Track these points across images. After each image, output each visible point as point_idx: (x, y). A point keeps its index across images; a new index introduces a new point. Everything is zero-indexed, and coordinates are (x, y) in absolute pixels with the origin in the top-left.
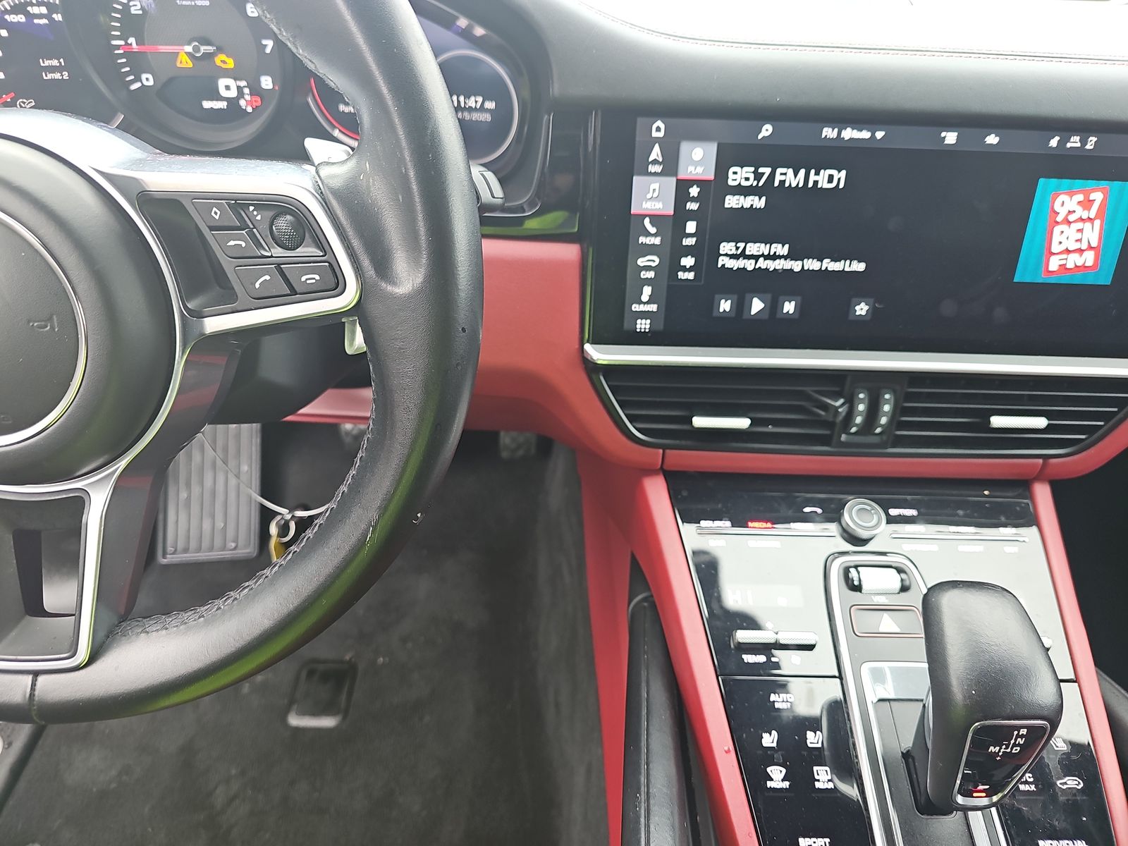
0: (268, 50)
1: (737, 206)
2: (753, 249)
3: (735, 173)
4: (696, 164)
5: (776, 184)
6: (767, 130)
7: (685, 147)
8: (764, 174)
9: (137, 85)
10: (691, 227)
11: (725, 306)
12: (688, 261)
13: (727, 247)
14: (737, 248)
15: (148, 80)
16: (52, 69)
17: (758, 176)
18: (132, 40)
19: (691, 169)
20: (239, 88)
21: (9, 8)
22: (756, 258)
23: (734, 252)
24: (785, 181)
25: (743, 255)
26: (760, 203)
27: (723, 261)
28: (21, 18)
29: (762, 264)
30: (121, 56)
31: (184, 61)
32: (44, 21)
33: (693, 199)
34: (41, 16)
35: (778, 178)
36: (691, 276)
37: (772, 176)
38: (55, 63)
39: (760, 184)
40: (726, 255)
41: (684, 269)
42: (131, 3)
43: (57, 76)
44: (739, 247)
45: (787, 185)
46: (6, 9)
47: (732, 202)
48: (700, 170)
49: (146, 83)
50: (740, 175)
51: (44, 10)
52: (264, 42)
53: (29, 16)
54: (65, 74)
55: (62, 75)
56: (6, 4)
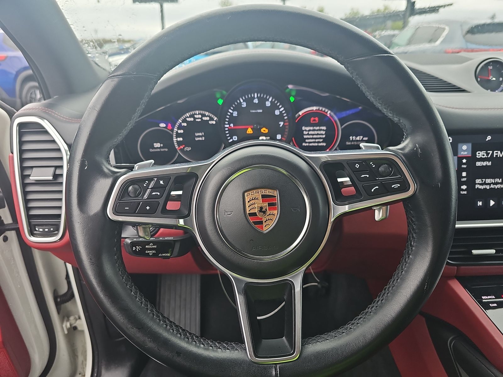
0: (281, 126)
1: (481, 165)
2: (488, 181)
3: (479, 153)
4: (464, 151)
5: (495, 156)
6: (489, 138)
7: (460, 145)
8: (490, 153)
9: (231, 140)
10: (464, 174)
11: (480, 203)
12: (464, 187)
13: (478, 181)
14: (482, 181)
15: (235, 138)
16: (199, 136)
17: (488, 154)
18: (232, 125)
19: (462, 153)
21: (188, 116)
22: (490, 184)
23: (481, 182)
24: (498, 155)
25: (485, 184)
26: (489, 164)
27: (477, 186)
28: (192, 119)
29: (492, 186)
30: (227, 131)
31: (249, 131)
32: (199, 120)
33: (464, 164)
34: (198, 118)
35: (495, 154)
36: (465, 192)
37: (493, 154)
38: (200, 134)
39: (489, 157)
40: (478, 184)
41: (463, 190)
43: (200, 139)
44: (483, 181)
45: (499, 156)
46: (187, 116)
47: (478, 164)
48: (466, 153)
49: (234, 140)
50: (480, 154)
51: (200, 116)
52: (280, 123)
53: (195, 118)
54: (203, 138)
55: (202, 138)
56: (188, 115)
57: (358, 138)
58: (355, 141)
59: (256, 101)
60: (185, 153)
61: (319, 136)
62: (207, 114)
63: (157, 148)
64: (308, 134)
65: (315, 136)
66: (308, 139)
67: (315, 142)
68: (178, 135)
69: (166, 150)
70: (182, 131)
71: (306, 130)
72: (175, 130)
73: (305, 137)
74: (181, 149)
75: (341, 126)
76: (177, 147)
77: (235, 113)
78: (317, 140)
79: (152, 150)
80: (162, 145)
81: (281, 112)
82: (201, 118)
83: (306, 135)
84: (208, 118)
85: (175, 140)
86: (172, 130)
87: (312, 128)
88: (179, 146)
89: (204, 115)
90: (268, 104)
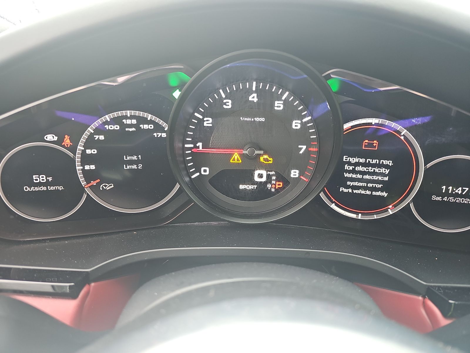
0: (301, 152)
9: (197, 175)
15: (205, 171)
16: (131, 162)
18: (200, 144)
20: (269, 176)
21: (109, 120)
28: (117, 127)
30: (189, 155)
31: (236, 158)
32: (133, 129)
34: (131, 126)
38: (134, 158)
42: (205, 119)
43: (134, 167)
46: (107, 121)
49: (203, 173)
51: (134, 122)
53: (124, 126)
54: (140, 166)
55: (138, 166)
56: (107, 118)
57: (459, 191)
58: (452, 195)
59: (254, 98)
60: (103, 194)
61: (375, 178)
62: (150, 117)
63: (40, 184)
64: (354, 171)
65: (367, 177)
66: (352, 180)
67: (365, 188)
68: (86, 159)
69: (60, 188)
70: (94, 151)
71: (350, 164)
72: (80, 148)
73: (346, 175)
74: (93, 188)
75: (425, 164)
76: (84, 183)
77: (207, 120)
78: (370, 185)
79: (28, 189)
80: (50, 179)
81: (303, 125)
82: (136, 126)
83: (349, 172)
84: (151, 127)
85: (79, 168)
86: (73, 150)
87: (362, 160)
88: (88, 181)
89: (142, 120)
90: (279, 105)
